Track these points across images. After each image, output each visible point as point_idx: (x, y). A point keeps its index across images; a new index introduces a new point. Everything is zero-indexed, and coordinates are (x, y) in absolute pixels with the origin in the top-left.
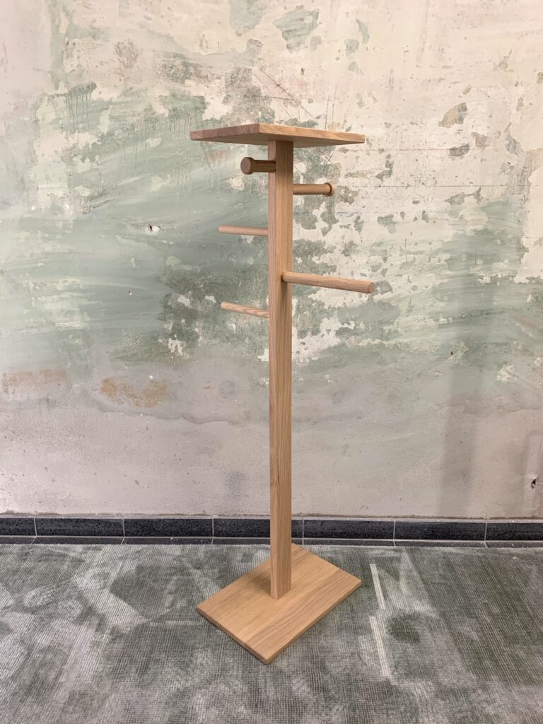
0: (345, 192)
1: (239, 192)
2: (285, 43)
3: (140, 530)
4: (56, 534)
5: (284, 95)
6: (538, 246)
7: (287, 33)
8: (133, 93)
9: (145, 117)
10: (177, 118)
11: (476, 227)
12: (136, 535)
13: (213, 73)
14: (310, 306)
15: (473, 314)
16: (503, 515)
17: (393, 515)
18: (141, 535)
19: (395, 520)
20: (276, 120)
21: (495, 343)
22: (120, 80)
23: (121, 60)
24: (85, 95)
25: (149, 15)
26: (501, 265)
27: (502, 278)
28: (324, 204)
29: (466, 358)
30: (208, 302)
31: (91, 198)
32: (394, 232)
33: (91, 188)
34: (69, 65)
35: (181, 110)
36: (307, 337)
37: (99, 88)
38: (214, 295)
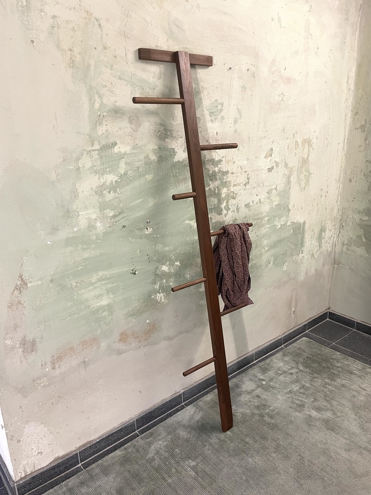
0: (233, 194)
3: (145, 421)
6: (293, 208)
7: (211, 113)
8: (138, 148)
9: (145, 162)
10: (161, 162)
11: (276, 203)
13: (179, 134)
15: (276, 243)
19: (254, 352)
20: (206, 159)
21: (282, 254)
22: (131, 139)
23: (132, 127)
24: (110, 150)
26: (283, 219)
27: (283, 225)
28: (225, 202)
29: (274, 264)
30: (176, 266)
31: (114, 216)
33: (114, 210)
34: (101, 130)
35: (163, 157)
37: (119, 145)
38: (179, 261)
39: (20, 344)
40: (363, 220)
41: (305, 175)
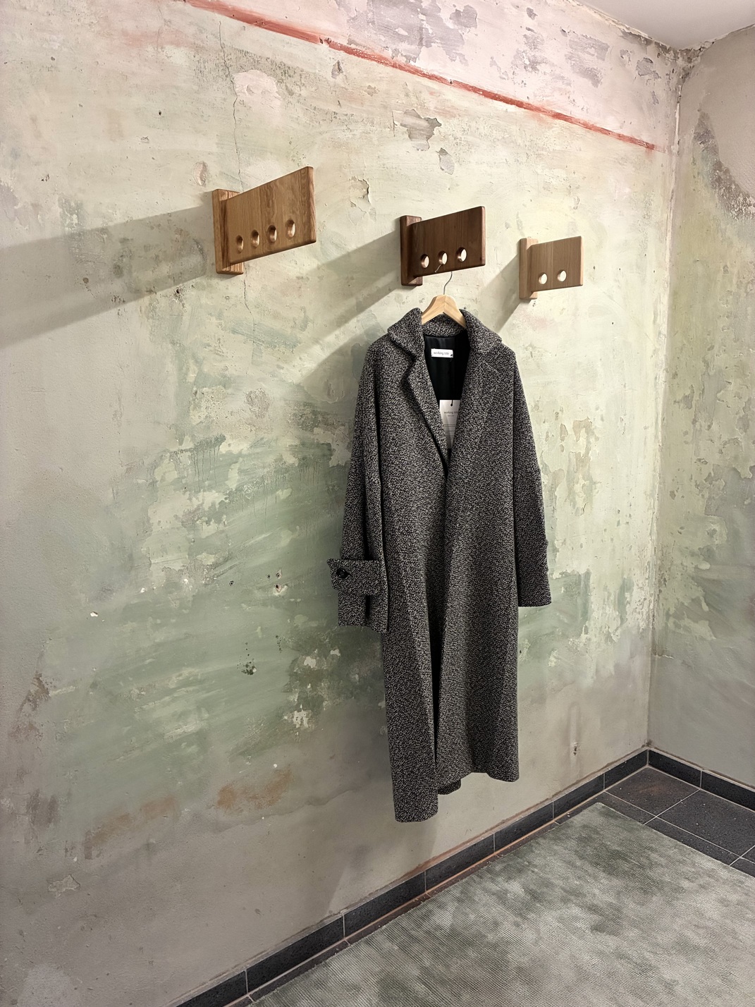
3: (266, 974)
8: (264, 444)
9: (275, 468)
10: (306, 467)
13: (338, 420)
16: (560, 790)
19: (493, 832)
21: (546, 634)
22: (251, 431)
23: (252, 409)
24: (213, 449)
25: (282, 365)
29: (529, 653)
30: (333, 657)
31: (215, 566)
33: (215, 554)
34: (196, 417)
35: (310, 458)
37: (229, 440)
38: (339, 648)
39: (28, 807)
40: (701, 570)
41: (584, 485)
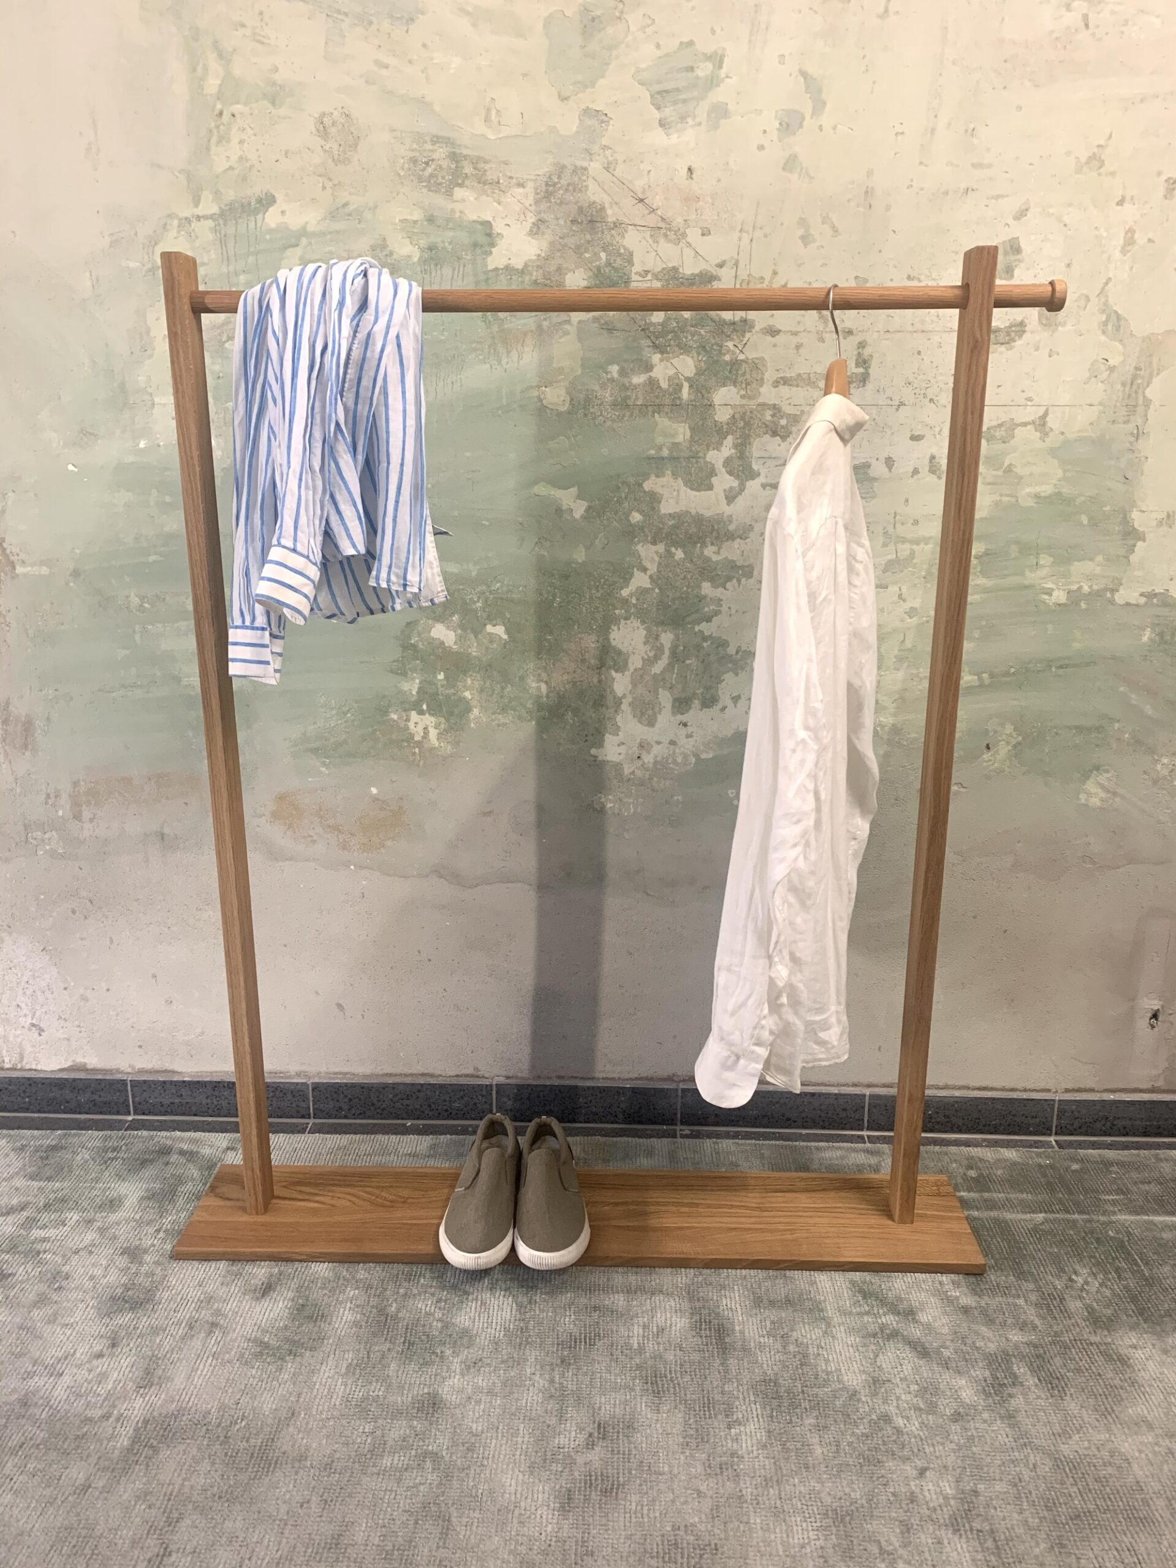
0: (773, 416)
1: (559, 414)
2: (657, 115)
3: (345, 1107)
4: (172, 1113)
5: (652, 220)
6: (1165, 528)
7: (660, 97)
8: (350, 215)
10: (436, 265)
11: (1038, 489)
12: (335, 1118)
13: (509, 174)
14: (698, 647)
15: (1030, 666)
16: (1090, 1084)
17: (865, 1081)
18: (346, 1117)
19: (867, 1092)
20: (637, 267)
21: (1076, 727)
22: (324, 188)
23: (327, 148)
24: (253, 218)
25: (386, 59)
26: (1087, 567)
27: (1090, 594)
28: (729, 440)
29: (1016, 756)
30: (492, 638)
32: (872, 497)
34: (223, 158)
35: (444, 248)
36: (691, 712)
37: (281, 203)
38: (504, 625)
